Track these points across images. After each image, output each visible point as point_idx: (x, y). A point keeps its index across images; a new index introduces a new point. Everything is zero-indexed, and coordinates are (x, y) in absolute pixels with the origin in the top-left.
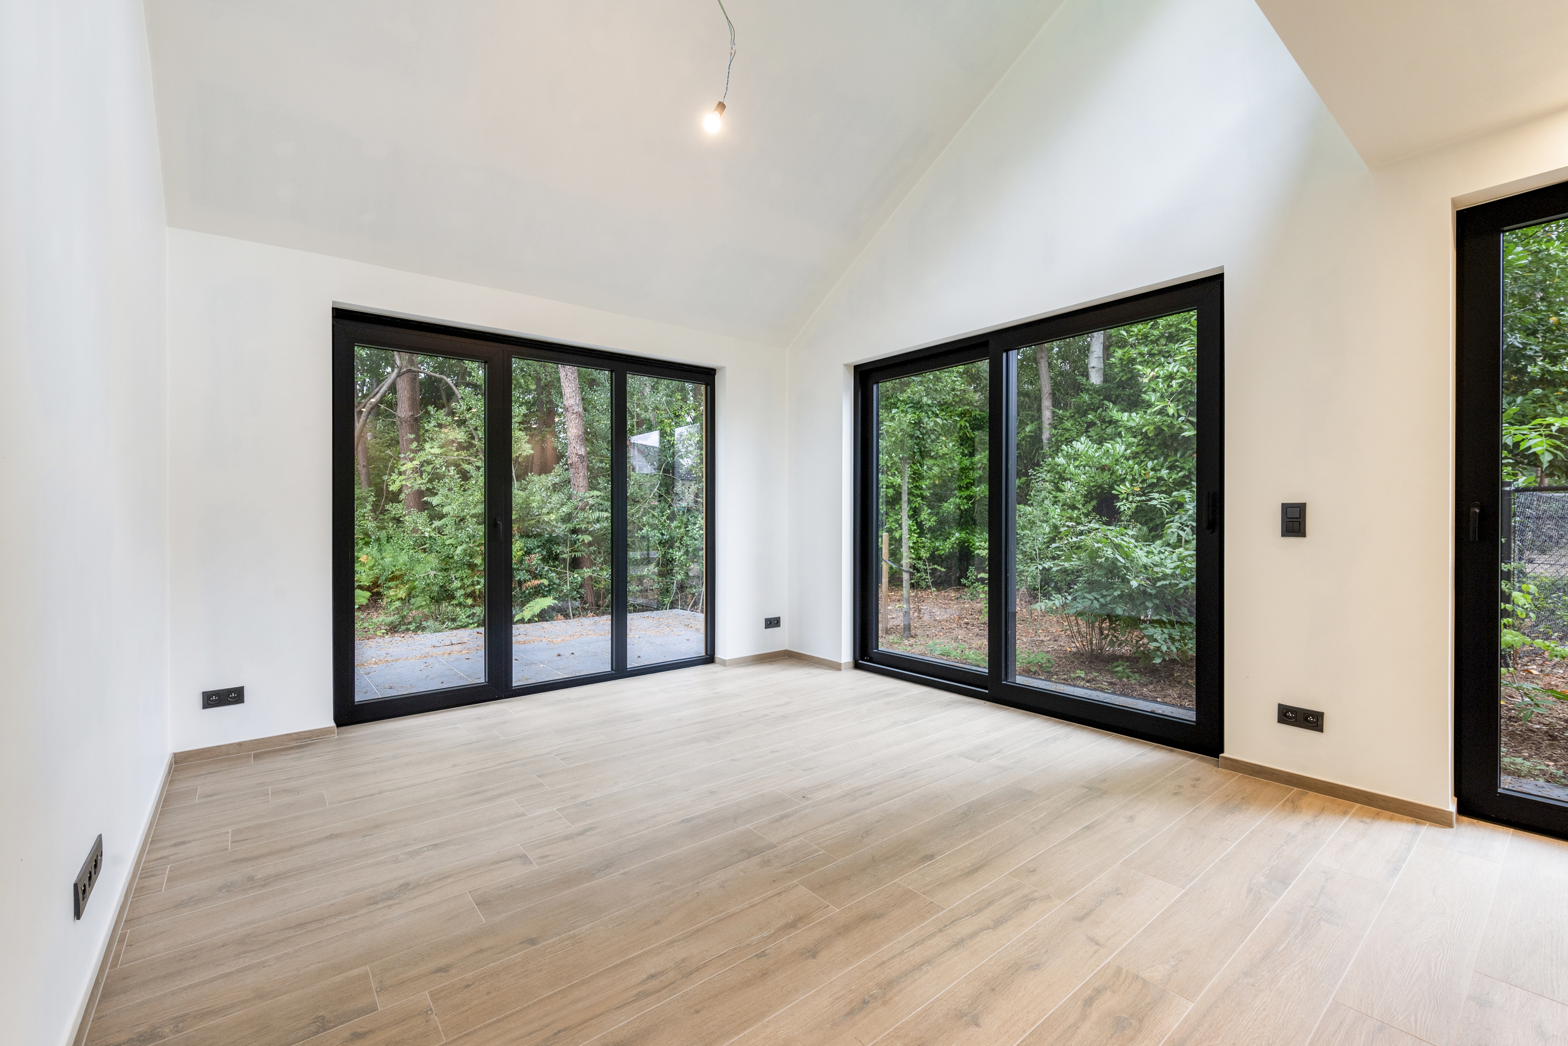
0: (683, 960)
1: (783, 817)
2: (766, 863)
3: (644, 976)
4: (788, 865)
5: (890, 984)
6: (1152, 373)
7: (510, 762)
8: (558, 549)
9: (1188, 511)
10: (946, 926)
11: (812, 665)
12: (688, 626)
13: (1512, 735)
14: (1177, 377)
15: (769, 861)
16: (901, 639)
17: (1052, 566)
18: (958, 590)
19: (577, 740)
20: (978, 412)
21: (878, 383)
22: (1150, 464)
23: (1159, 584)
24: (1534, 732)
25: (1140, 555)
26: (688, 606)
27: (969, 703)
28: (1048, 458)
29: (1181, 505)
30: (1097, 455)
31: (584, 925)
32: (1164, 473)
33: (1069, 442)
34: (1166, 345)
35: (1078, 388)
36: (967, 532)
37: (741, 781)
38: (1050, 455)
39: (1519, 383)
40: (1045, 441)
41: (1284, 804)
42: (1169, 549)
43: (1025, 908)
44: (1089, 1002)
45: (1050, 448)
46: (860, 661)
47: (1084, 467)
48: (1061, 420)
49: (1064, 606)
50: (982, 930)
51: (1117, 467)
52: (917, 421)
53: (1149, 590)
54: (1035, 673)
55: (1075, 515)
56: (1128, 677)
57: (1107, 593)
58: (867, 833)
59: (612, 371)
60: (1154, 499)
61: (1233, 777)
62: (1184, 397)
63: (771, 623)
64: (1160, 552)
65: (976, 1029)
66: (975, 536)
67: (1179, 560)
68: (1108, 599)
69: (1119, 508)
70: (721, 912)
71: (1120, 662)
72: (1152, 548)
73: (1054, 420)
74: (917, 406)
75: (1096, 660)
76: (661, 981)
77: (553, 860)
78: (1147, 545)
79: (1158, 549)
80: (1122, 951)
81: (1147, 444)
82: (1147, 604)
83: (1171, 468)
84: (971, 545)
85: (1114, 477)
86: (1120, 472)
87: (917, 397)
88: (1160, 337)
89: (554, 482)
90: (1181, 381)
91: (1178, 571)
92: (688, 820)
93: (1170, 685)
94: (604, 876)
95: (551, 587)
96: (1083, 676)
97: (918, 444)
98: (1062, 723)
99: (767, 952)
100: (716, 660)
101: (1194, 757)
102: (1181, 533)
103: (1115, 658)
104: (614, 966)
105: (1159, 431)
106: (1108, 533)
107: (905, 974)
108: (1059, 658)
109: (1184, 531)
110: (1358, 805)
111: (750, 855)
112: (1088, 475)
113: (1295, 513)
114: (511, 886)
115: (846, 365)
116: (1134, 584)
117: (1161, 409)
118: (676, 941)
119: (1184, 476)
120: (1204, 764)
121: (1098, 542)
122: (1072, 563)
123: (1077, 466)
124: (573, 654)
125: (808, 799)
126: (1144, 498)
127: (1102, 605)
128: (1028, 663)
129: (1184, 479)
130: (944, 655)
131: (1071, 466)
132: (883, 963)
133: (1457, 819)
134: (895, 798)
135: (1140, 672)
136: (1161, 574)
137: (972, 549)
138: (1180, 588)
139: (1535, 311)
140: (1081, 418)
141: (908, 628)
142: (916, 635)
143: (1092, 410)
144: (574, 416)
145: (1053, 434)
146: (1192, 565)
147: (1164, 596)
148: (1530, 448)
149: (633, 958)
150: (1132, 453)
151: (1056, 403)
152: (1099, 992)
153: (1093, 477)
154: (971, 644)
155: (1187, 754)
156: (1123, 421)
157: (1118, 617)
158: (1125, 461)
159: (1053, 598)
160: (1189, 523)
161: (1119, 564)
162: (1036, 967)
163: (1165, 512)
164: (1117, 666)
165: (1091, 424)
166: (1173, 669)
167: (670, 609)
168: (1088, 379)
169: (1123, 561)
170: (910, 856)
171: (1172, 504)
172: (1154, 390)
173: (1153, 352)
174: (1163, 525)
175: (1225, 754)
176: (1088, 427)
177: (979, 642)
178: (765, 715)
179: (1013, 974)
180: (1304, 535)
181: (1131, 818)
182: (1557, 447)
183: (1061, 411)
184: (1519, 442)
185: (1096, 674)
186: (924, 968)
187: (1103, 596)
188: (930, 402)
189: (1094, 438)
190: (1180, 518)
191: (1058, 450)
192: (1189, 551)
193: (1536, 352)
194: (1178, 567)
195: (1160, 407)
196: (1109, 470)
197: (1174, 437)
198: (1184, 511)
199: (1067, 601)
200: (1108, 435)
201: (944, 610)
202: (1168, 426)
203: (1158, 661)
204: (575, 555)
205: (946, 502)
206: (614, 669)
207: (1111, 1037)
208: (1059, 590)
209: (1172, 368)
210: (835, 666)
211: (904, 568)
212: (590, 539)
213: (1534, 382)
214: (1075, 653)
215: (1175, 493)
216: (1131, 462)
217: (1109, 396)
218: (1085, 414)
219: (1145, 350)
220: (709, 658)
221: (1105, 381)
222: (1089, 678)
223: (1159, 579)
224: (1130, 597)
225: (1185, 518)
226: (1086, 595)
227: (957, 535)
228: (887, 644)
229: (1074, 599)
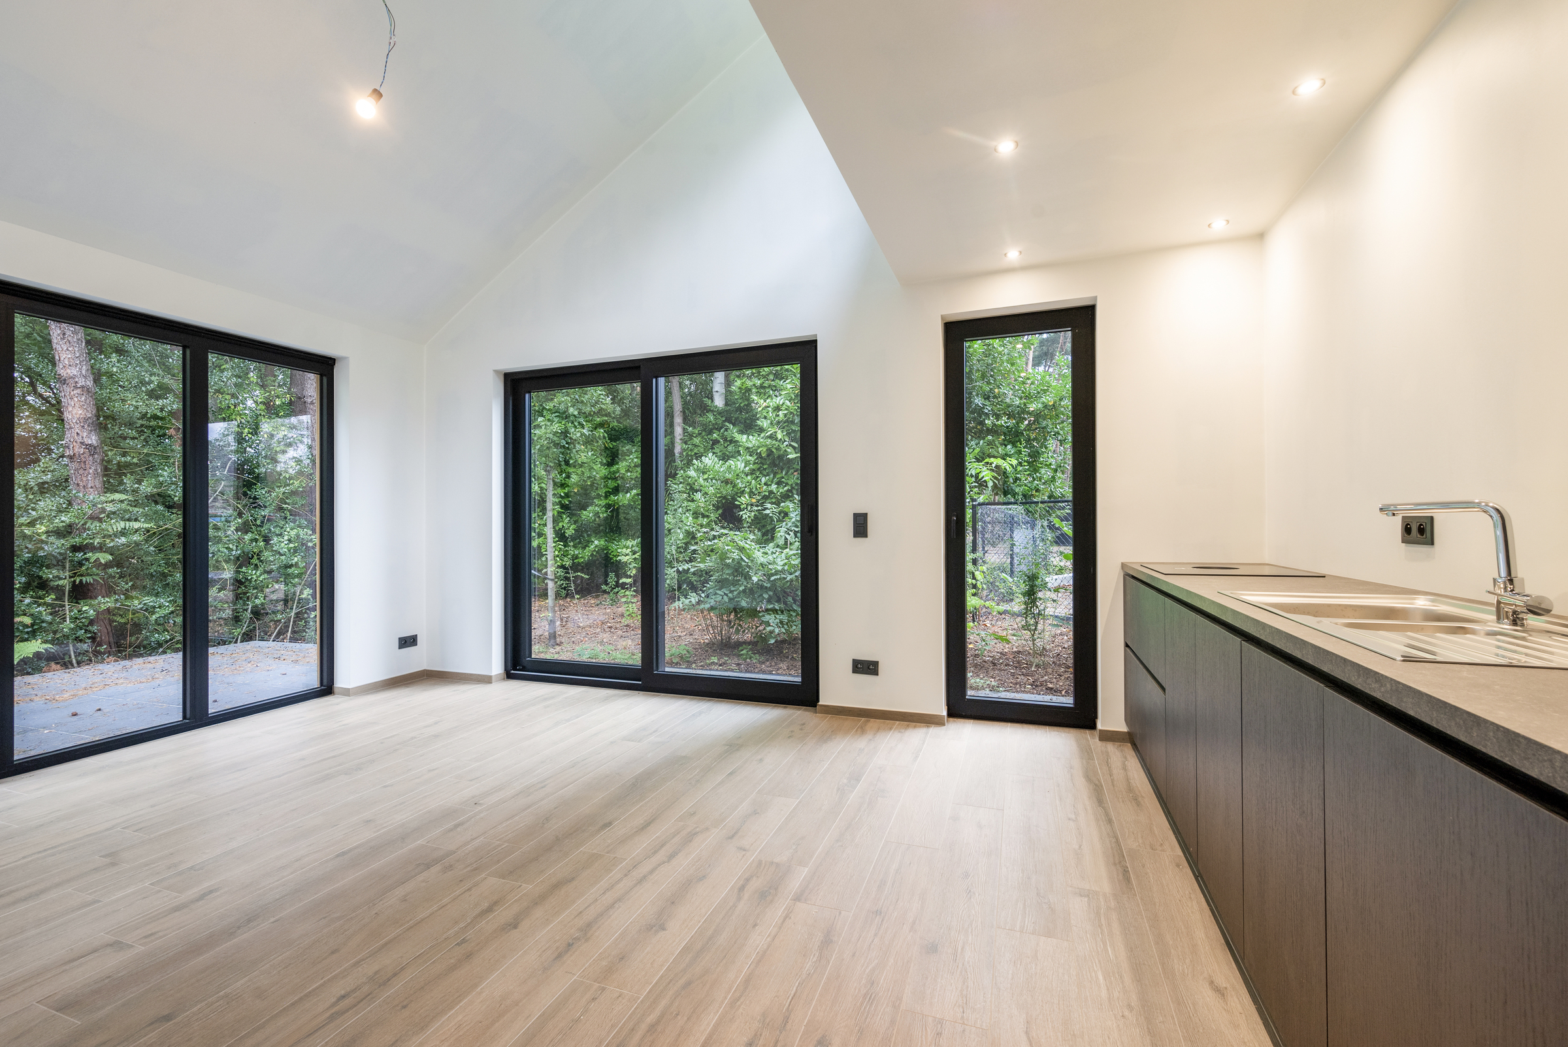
0: (376, 973)
1: (457, 826)
2: (450, 867)
3: (334, 1000)
4: (472, 864)
5: (589, 925)
6: (765, 404)
7: (45, 850)
8: (49, 574)
9: (792, 519)
10: (630, 871)
11: (458, 682)
12: (279, 658)
13: (976, 666)
14: (783, 409)
15: (451, 866)
16: (547, 648)
17: (690, 567)
18: (597, 597)
19: (152, 806)
20: (616, 424)
21: (530, 392)
22: (764, 480)
23: (772, 578)
24: (986, 662)
25: (759, 555)
26: (270, 635)
27: (624, 695)
28: (680, 470)
29: (786, 514)
30: (722, 470)
31: (237, 981)
32: (774, 487)
33: (698, 456)
34: (773, 380)
35: (705, 409)
36: (606, 540)
37: (400, 804)
38: (682, 468)
39: (981, 431)
40: (677, 455)
41: (857, 730)
42: (778, 550)
43: (690, 841)
44: (742, 889)
45: (681, 461)
46: (512, 672)
47: (712, 480)
48: (691, 436)
49: (699, 603)
50: (659, 865)
51: (738, 481)
52: (564, 431)
53: (765, 584)
54: (677, 664)
55: (704, 523)
56: (750, 658)
57: (734, 589)
58: (547, 819)
59: (184, 348)
60: (767, 508)
61: (826, 717)
62: (787, 426)
63: (406, 642)
64: (773, 553)
65: (664, 932)
66: (613, 543)
67: (786, 559)
68: (735, 593)
69: (742, 516)
70: (408, 922)
71: (744, 646)
72: (766, 550)
73: (684, 436)
74: (564, 416)
75: (726, 647)
76: (354, 998)
77: (165, 936)
78: (763, 547)
79: (771, 550)
80: (761, 850)
81: (761, 463)
82: (764, 595)
83: (779, 483)
84: (610, 552)
85: (735, 489)
86: (740, 485)
87: (562, 407)
88: (770, 373)
89: (40, 481)
90: (786, 412)
91: (786, 568)
92: (344, 853)
93: (781, 660)
94: (249, 931)
95: (35, 627)
96: (716, 661)
97: (563, 453)
98: (705, 699)
99: (468, 938)
100: (336, 690)
101: (799, 709)
102: (787, 536)
103: (739, 644)
104: (292, 1003)
105: (770, 452)
106: (735, 537)
107: (601, 915)
108: (695, 649)
109: (789, 534)
110: (898, 722)
111: (428, 866)
112: (714, 487)
113: (861, 520)
114: (109, 977)
115: (496, 372)
116: (755, 579)
117: (771, 434)
118: (363, 960)
119: (788, 490)
120: (807, 713)
121: (727, 545)
122: (706, 564)
123: (706, 479)
124: (100, 710)
125: (481, 804)
126: (760, 508)
127: (730, 599)
128: (671, 656)
129: (788, 493)
130: (592, 658)
131: (701, 479)
132: (581, 913)
133: (947, 720)
134: (568, 785)
135: (759, 653)
136: (774, 570)
137: (611, 556)
138: (787, 581)
139: (989, 383)
140: (707, 435)
141: (553, 636)
142: (562, 643)
143: (716, 429)
144: (79, 391)
145: (684, 449)
146: (797, 561)
147: (776, 588)
148: (983, 477)
149: (314, 990)
150: (750, 469)
151: (685, 420)
152: (748, 880)
153: (719, 489)
154: (616, 645)
155: (796, 708)
156: (743, 443)
157: (742, 609)
158: (745, 477)
159: (689, 597)
160: (793, 528)
161: (743, 564)
162: (702, 878)
163: (775, 520)
164: (742, 650)
165: (716, 442)
166: (783, 648)
167: (242, 642)
168: (712, 401)
169: (747, 560)
170: (590, 828)
171: (780, 513)
172: (765, 418)
173: (764, 385)
174: (773, 529)
175: (820, 703)
176: (713, 444)
177: (624, 643)
178: (412, 738)
179: (686, 888)
180: (866, 536)
181: (761, 760)
182: (995, 478)
183: (691, 428)
184: (978, 473)
185: (726, 659)
186: (617, 905)
187: (731, 592)
188: (576, 413)
189: (719, 454)
190: (786, 524)
191: (689, 464)
192: (795, 550)
193: (989, 411)
194: (786, 564)
195: (771, 432)
196: (731, 484)
197: (780, 457)
198: (789, 519)
199: (702, 599)
200: (730, 452)
201: (586, 617)
202: (776, 449)
203: (772, 641)
204: (81, 580)
205: (586, 510)
206: (188, 715)
207: (758, 905)
208: (694, 588)
209: (778, 401)
210: (486, 680)
211: (549, 577)
212: (110, 558)
213: (990, 431)
214: (708, 644)
215: (782, 504)
216: (749, 477)
217: (730, 418)
218: (710, 432)
219: (758, 383)
220: (326, 688)
221: (726, 404)
222: (721, 662)
223: (773, 575)
224: (750, 592)
225: (790, 524)
226: (718, 592)
227: (596, 542)
228: (539, 651)
229: (707, 596)
